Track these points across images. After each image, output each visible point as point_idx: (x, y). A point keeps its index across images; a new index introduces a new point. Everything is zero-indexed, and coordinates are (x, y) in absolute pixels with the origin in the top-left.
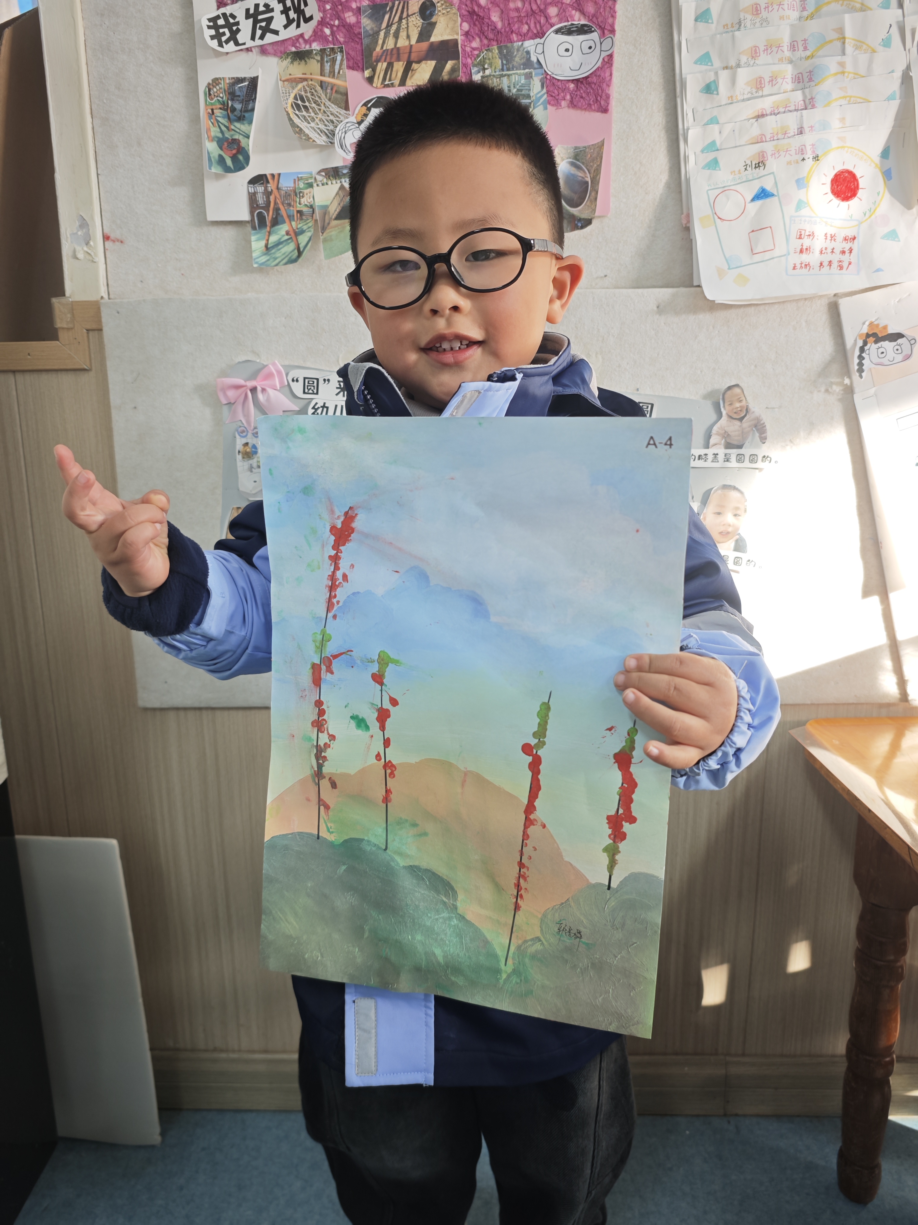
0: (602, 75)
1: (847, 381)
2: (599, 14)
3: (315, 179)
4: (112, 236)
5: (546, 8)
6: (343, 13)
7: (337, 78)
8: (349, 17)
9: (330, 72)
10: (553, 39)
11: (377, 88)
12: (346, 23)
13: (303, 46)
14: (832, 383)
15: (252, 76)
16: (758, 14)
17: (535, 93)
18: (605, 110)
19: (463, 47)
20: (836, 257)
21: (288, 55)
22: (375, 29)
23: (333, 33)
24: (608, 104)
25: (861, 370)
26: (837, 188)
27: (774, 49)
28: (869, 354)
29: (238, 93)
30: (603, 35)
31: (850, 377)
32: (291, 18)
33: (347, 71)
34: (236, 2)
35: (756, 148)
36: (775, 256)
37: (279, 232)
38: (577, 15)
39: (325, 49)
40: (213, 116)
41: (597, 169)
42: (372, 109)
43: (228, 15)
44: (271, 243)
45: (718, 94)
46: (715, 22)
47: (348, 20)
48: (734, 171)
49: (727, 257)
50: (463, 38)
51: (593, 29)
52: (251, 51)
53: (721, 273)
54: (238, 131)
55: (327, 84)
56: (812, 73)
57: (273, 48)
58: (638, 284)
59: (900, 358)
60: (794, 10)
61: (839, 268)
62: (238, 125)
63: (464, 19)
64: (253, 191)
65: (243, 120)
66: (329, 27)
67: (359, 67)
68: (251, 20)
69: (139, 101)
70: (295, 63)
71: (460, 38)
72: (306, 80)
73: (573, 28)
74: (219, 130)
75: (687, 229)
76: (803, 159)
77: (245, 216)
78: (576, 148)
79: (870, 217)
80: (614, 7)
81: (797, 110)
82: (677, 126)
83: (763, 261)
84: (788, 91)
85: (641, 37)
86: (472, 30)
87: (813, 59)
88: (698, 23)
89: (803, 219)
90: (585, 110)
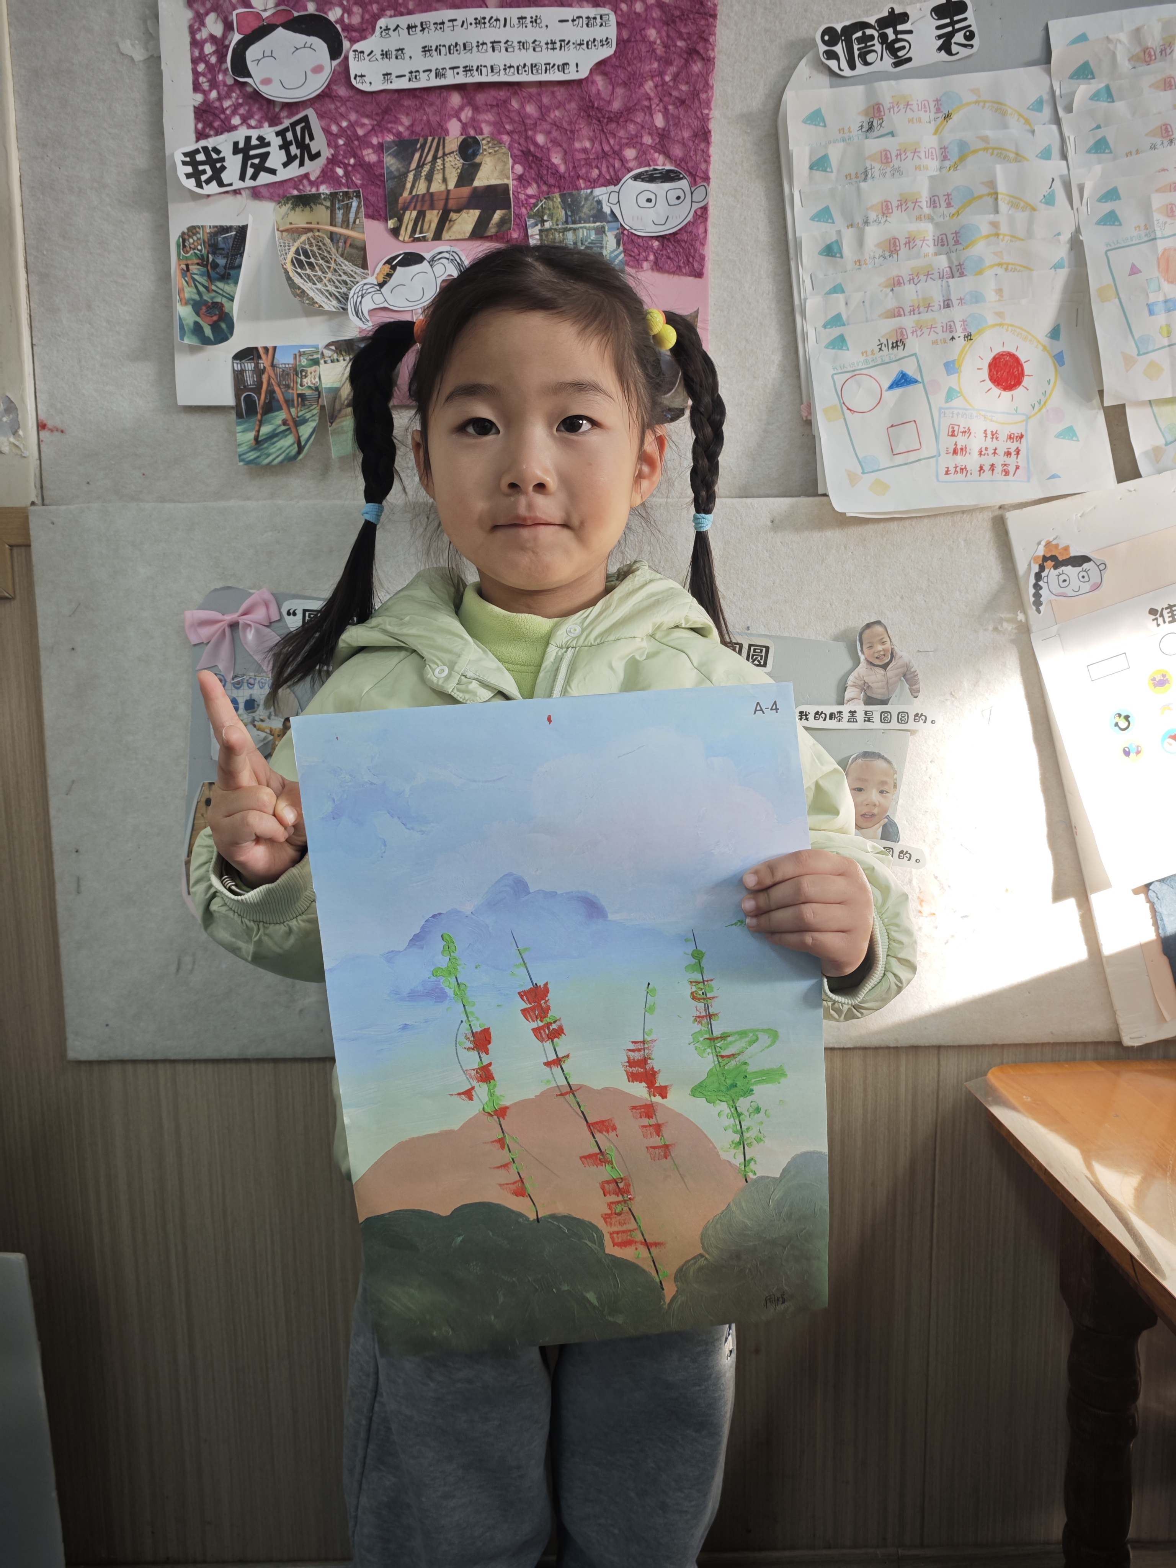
0: (695, 231)
2: (688, 158)
3: (322, 354)
4: (50, 424)
5: (621, 150)
6: (361, 149)
7: (352, 229)
8: (368, 154)
9: (342, 221)
10: (631, 187)
12: (365, 161)
13: (308, 188)
14: (1002, 620)
15: (241, 224)
16: (887, 162)
17: (609, 252)
18: (699, 274)
19: (516, 194)
20: (999, 460)
21: (288, 199)
22: (402, 170)
23: (347, 174)
24: (703, 266)
25: (1038, 603)
26: (997, 374)
27: (911, 205)
28: (1047, 583)
29: (221, 245)
30: (694, 183)
31: (1024, 612)
32: (293, 154)
33: (365, 220)
34: (221, 133)
35: (892, 324)
36: (922, 457)
37: (273, 421)
38: (661, 159)
39: (336, 193)
40: (188, 273)
42: (399, 268)
43: (210, 149)
44: (263, 435)
45: (842, 257)
46: (835, 170)
47: (367, 159)
48: (866, 352)
49: (860, 458)
50: (515, 183)
51: (681, 176)
52: (240, 193)
53: (853, 479)
54: (221, 292)
55: (339, 236)
56: (958, 235)
57: (269, 191)
58: (747, 491)
59: (1086, 587)
60: (933, 159)
61: (1004, 473)
62: (220, 285)
63: (517, 160)
64: (239, 369)
65: (228, 278)
66: (342, 166)
67: (381, 215)
68: (241, 155)
69: (91, 253)
70: (297, 209)
71: (511, 183)
72: (311, 230)
74: (195, 291)
75: (808, 423)
76: (953, 338)
77: (229, 400)
79: (1040, 410)
80: (708, 149)
81: (941, 277)
82: (791, 295)
83: (906, 464)
84: (930, 254)
85: (742, 187)
86: (527, 174)
87: (959, 217)
88: (814, 172)
89: (956, 411)
90: (674, 273)
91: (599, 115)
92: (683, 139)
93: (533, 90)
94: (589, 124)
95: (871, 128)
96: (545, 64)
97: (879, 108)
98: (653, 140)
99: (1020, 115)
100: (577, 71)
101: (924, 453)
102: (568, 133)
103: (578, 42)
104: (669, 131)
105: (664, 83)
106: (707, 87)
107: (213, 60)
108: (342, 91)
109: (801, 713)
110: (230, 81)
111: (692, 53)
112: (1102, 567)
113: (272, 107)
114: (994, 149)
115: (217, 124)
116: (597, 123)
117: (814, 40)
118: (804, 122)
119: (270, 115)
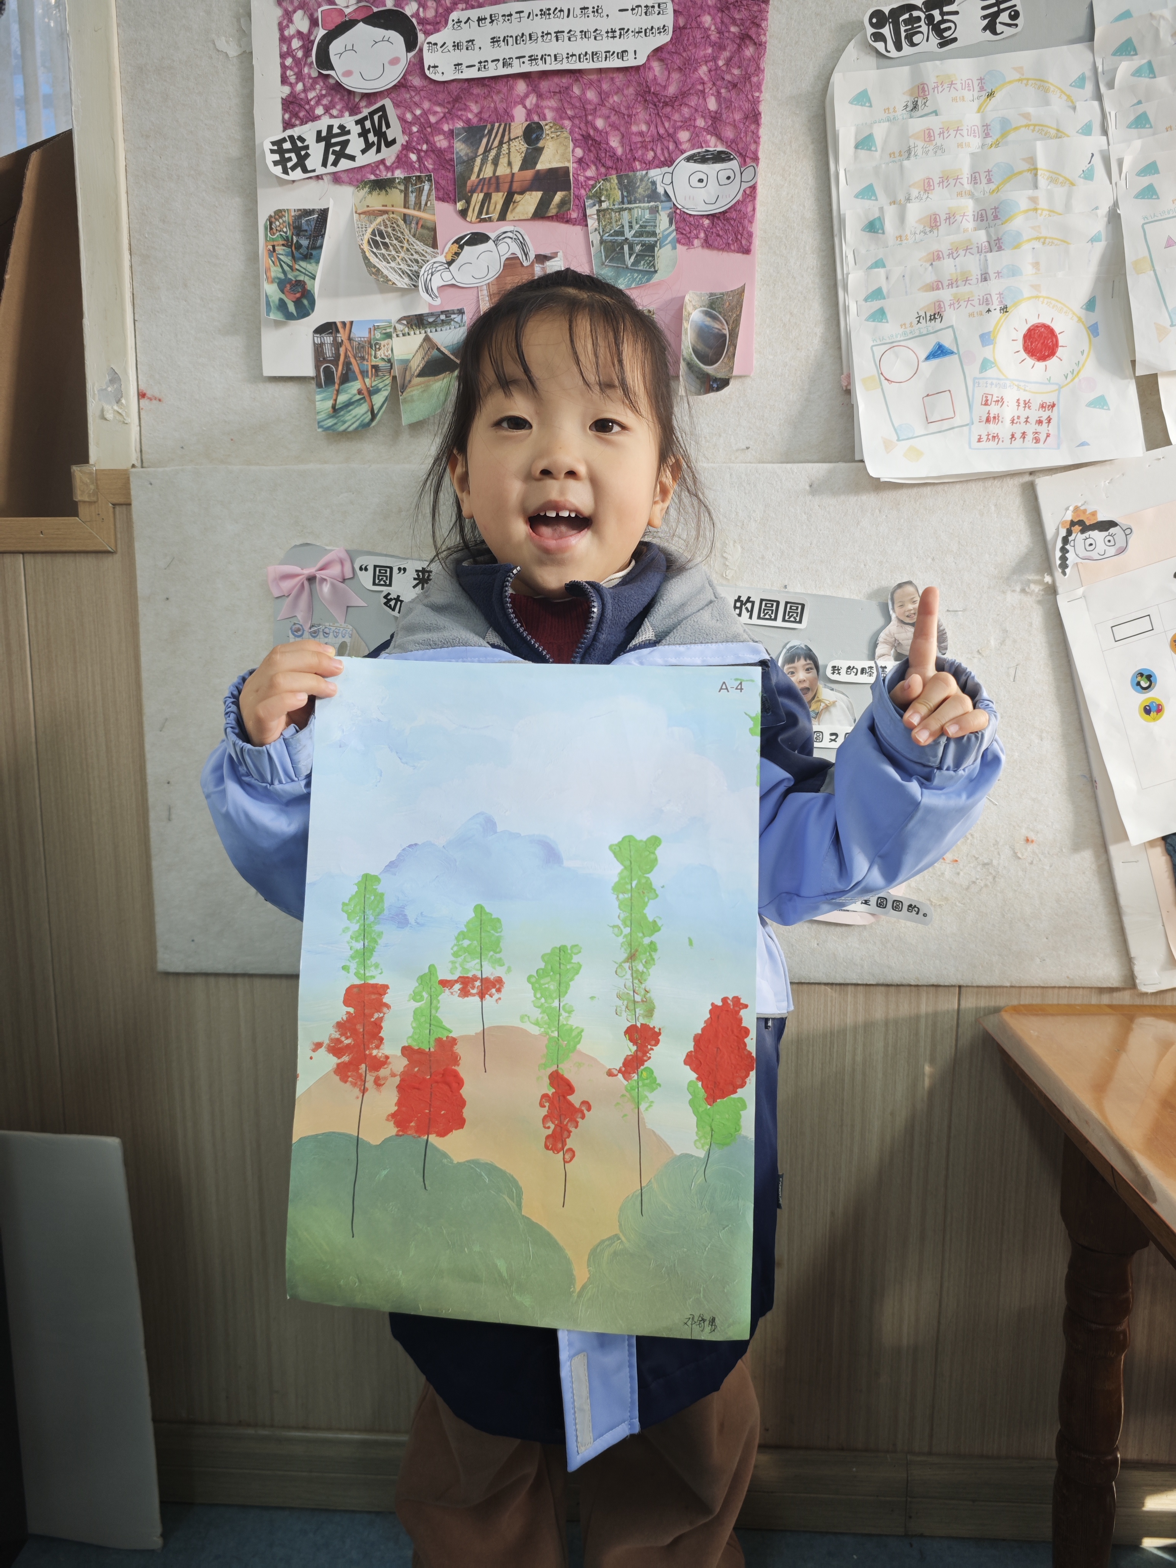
0: (743, 209)
1: (1048, 579)
2: (739, 139)
3: (395, 328)
4: (149, 393)
5: (675, 132)
6: (433, 136)
7: (424, 211)
8: (439, 141)
9: (415, 203)
10: (684, 169)
11: (471, 222)
12: (436, 147)
13: (384, 173)
14: (1029, 581)
15: (322, 208)
16: (930, 141)
17: (662, 230)
18: (747, 251)
19: (575, 176)
20: (1031, 429)
21: (366, 183)
22: (470, 154)
23: (420, 159)
24: (751, 243)
25: (1064, 566)
26: (1031, 345)
27: (952, 182)
28: (1074, 546)
29: (305, 227)
30: (743, 164)
31: (1051, 574)
32: (370, 141)
33: (435, 202)
34: (306, 123)
35: (931, 297)
36: (955, 426)
37: (349, 391)
38: (712, 140)
39: (410, 178)
40: (274, 254)
41: (736, 320)
42: (466, 247)
43: (296, 138)
44: (340, 404)
45: (883, 233)
46: (879, 149)
47: (438, 145)
48: (905, 324)
49: (896, 426)
50: (575, 165)
51: (732, 157)
52: (322, 179)
53: (888, 446)
54: (303, 271)
55: (411, 218)
56: (997, 210)
57: (348, 177)
58: (789, 457)
59: (1112, 551)
60: (975, 136)
61: (1034, 441)
62: (303, 264)
63: (577, 144)
64: (319, 342)
65: (310, 258)
66: (415, 152)
67: (450, 198)
68: (324, 143)
69: (187, 236)
70: (374, 193)
71: (572, 166)
72: (386, 212)
73: (707, 155)
74: (280, 270)
75: (848, 392)
76: (989, 311)
77: (309, 370)
78: (711, 295)
79: (1073, 380)
80: (758, 131)
81: (979, 252)
82: (835, 270)
83: (940, 432)
84: (970, 230)
85: (790, 167)
86: (586, 157)
87: (999, 193)
88: (859, 150)
89: (989, 381)
90: (723, 250)
91: (656, 100)
92: (735, 121)
93: (594, 77)
94: (646, 108)
95: (915, 107)
96: (605, 52)
97: (923, 88)
98: (706, 122)
99: (1062, 92)
100: (635, 58)
101: (957, 421)
102: (626, 117)
103: (637, 30)
104: (721, 114)
105: (717, 68)
106: (759, 70)
107: (300, 54)
108: (416, 81)
109: (834, 667)
111: (745, 38)
112: (1128, 532)
114: (1035, 125)
115: (302, 114)
116: (654, 107)
117: (863, 22)
118: (851, 102)
119: (350, 105)
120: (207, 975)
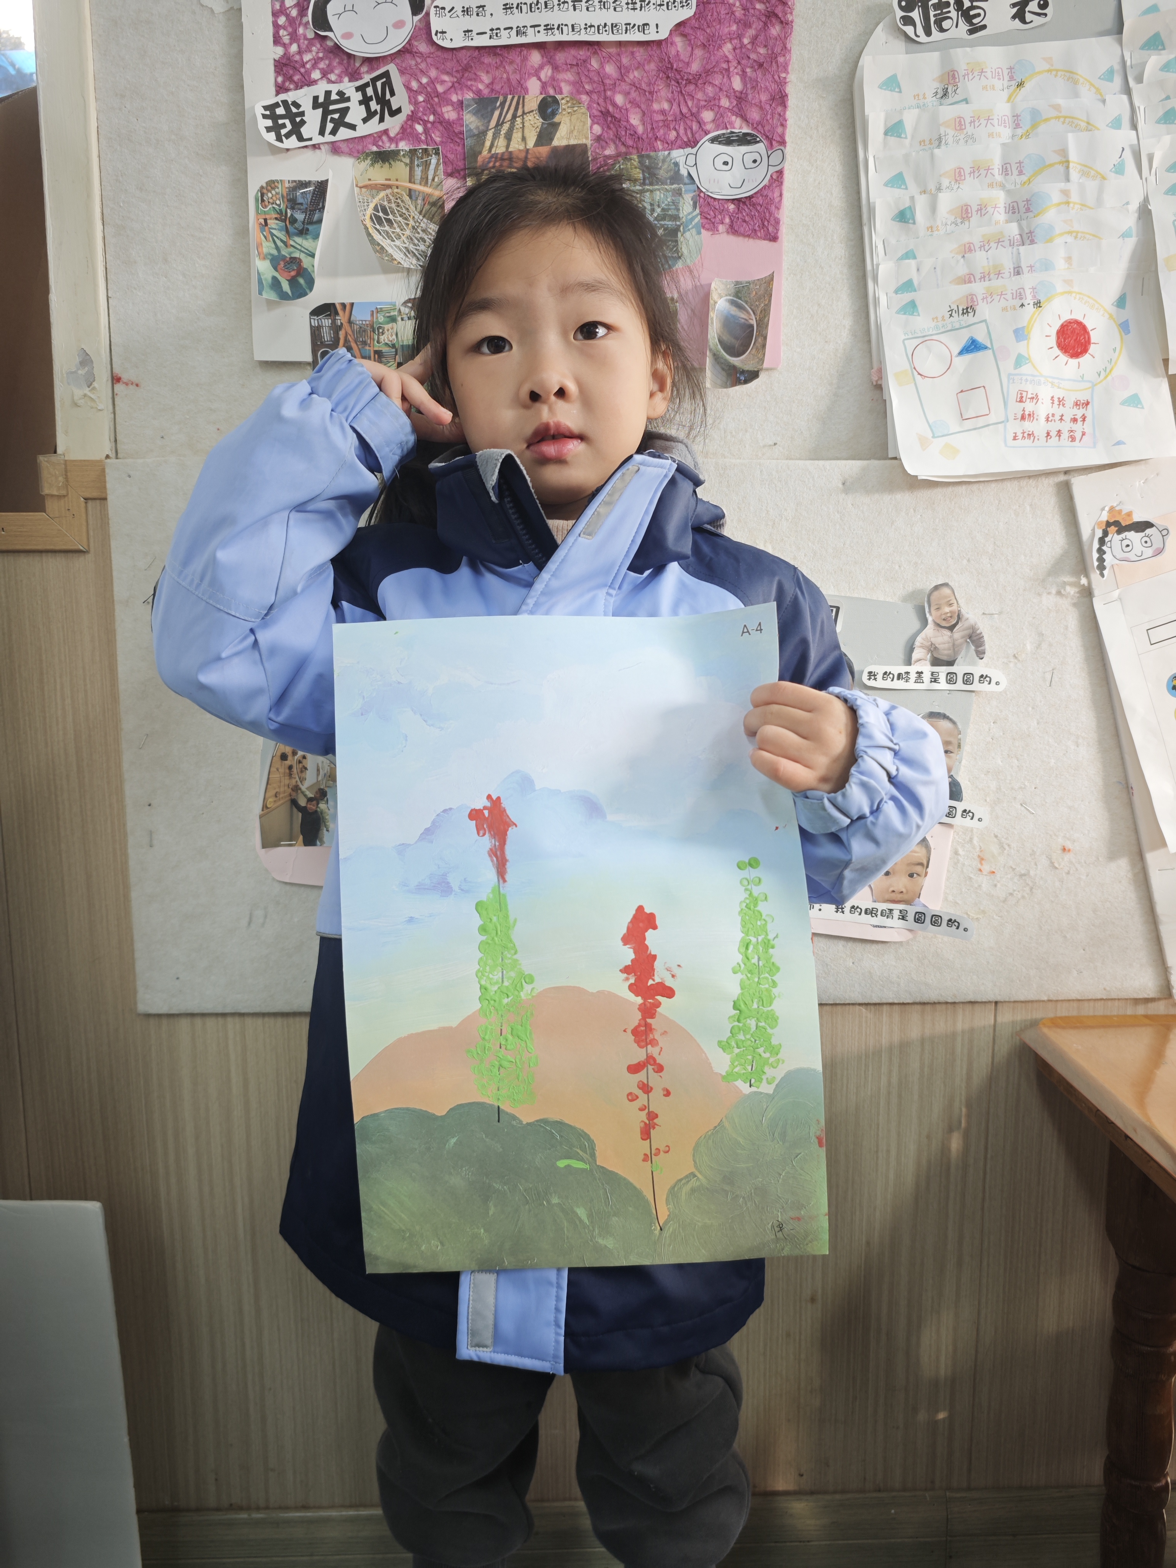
0: (770, 194)
1: (1084, 581)
2: (765, 121)
3: (400, 311)
4: (125, 377)
5: (698, 112)
6: (440, 106)
7: (431, 186)
8: (447, 112)
9: (421, 178)
10: (708, 150)
12: (444, 119)
13: (388, 145)
14: (1065, 583)
15: (320, 180)
16: (961, 129)
17: (685, 213)
18: (774, 238)
19: (594, 154)
20: (1066, 426)
21: (367, 155)
22: (482, 128)
23: (426, 131)
24: (778, 230)
25: (1102, 567)
26: (1065, 341)
27: (983, 172)
29: (300, 200)
30: (770, 146)
31: (1087, 576)
32: (373, 110)
33: (443, 178)
34: (301, 88)
35: (963, 290)
36: (991, 423)
38: (737, 122)
39: (416, 150)
40: (266, 228)
41: (764, 310)
43: (290, 103)
45: (914, 223)
46: (909, 137)
47: (446, 116)
48: (937, 318)
49: (930, 422)
50: (594, 143)
51: (758, 139)
52: (320, 148)
53: (924, 442)
54: (299, 247)
55: (417, 193)
56: (1029, 203)
57: (348, 146)
58: (816, 454)
59: (1149, 552)
60: (1005, 127)
61: (1070, 439)
62: (298, 240)
63: (596, 120)
64: (317, 325)
65: (306, 234)
66: (421, 123)
67: (460, 173)
68: (321, 110)
69: (168, 206)
70: (376, 165)
71: (590, 144)
72: (389, 187)
73: (732, 137)
74: (273, 246)
75: (879, 387)
76: (1022, 305)
77: (305, 355)
78: (737, 283)
79: (1106, 377)
80: (785, 113)
81: (1012, 244)
82: (863, 260)
83: (975, 429)
84: (1001, 222)
85: (817, 152)
86: (605, 134)
87: (1030, 185)
88: (889, 137)
89: (1024, 378)
90: (749, 236)
91: (678, 77)
92: (761, 102)
93: (613, 50)
94: (668, 85)
95: (945, 94)
96: (626, 24)
97: (954, 75)
98: (731, 103)
99: (1092, 85)
100: (657, 32)
101: (992, 418)
102: (647, 94)
103: (659, 3)
104: (747, 94)
105: (743, 46)
106: (785, 49)
107: (294, 13)
108: (422, 47)
109: (870, 673)
110: (310, 35)
111: (771, 16)
112: (1165, 532)
113: (352, 62)
114: (1065, 117)
115: (296, 78)
116: (677, 85)
117: (891, 6)
118: (880, 87)
119: (350, 70)
120: (192, 1015)
